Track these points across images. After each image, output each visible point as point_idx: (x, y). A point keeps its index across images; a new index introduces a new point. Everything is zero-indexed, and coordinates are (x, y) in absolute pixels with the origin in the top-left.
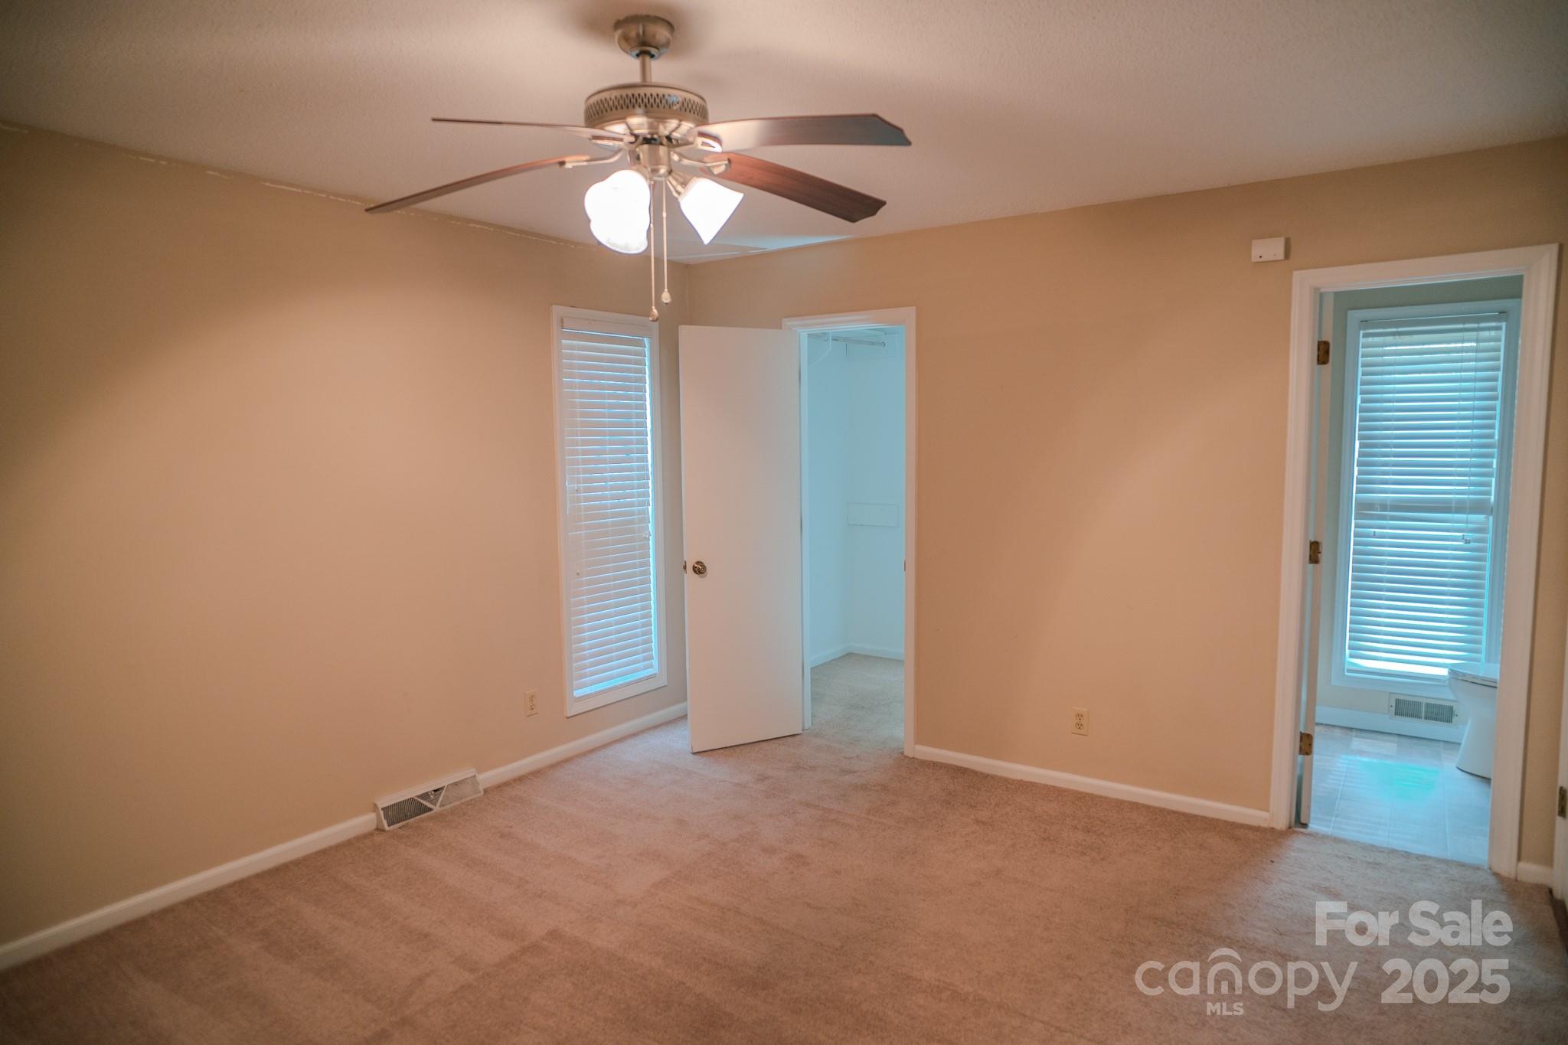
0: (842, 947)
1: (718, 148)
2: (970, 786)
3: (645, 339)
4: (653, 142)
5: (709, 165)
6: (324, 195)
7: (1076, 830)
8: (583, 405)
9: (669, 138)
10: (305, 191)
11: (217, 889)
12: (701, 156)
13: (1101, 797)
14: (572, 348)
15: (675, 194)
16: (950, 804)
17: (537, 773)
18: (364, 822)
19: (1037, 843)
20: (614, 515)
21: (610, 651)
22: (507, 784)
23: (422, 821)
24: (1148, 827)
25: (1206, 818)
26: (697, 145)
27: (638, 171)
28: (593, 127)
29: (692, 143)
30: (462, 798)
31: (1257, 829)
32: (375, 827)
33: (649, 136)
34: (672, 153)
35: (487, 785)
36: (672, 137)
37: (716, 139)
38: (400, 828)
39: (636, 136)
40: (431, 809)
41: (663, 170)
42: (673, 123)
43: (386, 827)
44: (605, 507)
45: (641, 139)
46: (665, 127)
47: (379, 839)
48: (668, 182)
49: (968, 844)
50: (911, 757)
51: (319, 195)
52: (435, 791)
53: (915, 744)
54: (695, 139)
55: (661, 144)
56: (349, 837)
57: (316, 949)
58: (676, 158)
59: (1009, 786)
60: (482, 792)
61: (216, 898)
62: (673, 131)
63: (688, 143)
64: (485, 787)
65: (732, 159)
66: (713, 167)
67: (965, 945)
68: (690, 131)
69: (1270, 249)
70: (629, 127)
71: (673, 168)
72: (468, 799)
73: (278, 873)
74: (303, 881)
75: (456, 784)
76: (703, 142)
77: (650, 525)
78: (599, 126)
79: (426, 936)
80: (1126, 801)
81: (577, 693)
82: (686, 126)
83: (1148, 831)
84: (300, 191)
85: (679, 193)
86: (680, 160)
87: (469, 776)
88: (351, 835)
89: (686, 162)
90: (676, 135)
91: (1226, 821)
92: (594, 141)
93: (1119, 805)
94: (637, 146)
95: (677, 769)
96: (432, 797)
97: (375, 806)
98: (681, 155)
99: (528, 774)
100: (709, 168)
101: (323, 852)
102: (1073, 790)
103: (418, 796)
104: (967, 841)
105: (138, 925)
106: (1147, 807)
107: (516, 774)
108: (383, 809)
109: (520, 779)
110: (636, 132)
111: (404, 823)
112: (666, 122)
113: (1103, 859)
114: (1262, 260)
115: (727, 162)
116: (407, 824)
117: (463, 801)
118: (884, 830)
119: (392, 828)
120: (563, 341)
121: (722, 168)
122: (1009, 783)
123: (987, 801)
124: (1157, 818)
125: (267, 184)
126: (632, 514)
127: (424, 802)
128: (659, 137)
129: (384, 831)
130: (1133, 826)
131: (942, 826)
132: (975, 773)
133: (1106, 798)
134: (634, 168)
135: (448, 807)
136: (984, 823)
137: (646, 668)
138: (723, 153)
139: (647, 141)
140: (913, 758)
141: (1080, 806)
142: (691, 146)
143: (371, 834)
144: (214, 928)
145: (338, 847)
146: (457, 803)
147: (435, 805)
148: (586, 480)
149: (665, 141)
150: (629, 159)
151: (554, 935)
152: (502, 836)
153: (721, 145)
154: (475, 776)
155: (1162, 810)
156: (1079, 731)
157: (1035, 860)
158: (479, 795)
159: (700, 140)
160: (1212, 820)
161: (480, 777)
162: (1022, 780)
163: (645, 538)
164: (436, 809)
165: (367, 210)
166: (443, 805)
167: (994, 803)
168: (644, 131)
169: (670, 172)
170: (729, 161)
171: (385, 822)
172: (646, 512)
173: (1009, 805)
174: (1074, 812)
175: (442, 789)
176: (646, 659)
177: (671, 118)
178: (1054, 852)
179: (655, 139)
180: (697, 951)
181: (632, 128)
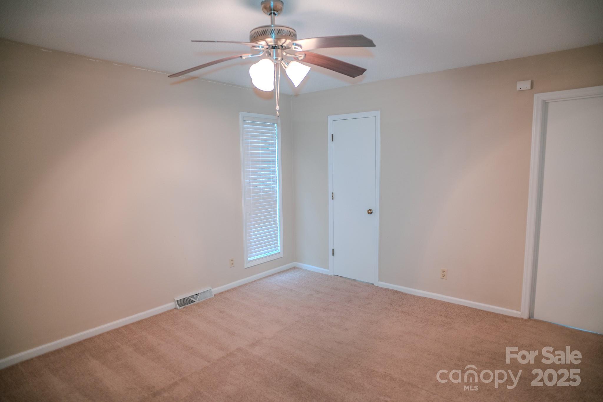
0: (348, 358)
1: (300, 50)
2: (400, 298)
3: (275, 124)
4: (276, 48)
5: (297, 56)
6: (155, 72)
7: (441, 316)
8: (251, 150)
9: (282, 46)
10: (148, 70)
11: (118, 328)
12: (294, 53)
13: (452, 304)
14: (247, 128)
15: (284, 68)
16: (392, 305)
17: (234, 289)
18: (170, 305)
19: (426, 321)
20: (263, 192)
21: (262, 243)
22: (222, 293)
23: (191, 305)
24: (471, 316)
25: (494, 313)
26: (293, 49)
27: (270, 59)
28: (253, 42)
29: (291, 48)
30: (206, 298)
31: (515, 318)
32: (174, 307)
33: (274, 46)
34: (283, 52)
35: (216, 293)
36: (283, 46)
37: (301, 46)
38: (183, 308)
39: (269, 46)
40: (194, 302)
41: (279, 59)
42: (283, 40)
43: (178, 308)
44: (260, 189)
45: (271, 46)
46: (280, 42)
47: (175, 312)
48: (281, 63)
49: (398, 320)
50: (377, 286)
51: (153, 71)
52: (196, 295)
53: (379, 281)
54: (291, 46)
55: (279, 49)
56: (164, 311)
57: (152, 351)
58: (284, 54)
59: (415, 298)
60: (214, 296)
61: (117, 331)
62: (283, 43)
63: (289, 48)
64: (215, 294)
65: (306, 54)
66: (299, 57)
67: (396, 359)
68: (290, 42)
69: (525, 85)
70: (266, 42)
71: (283, 58)
72: (208, 298)
73: (139, 323)
74: (148, 326)
75: (204, 292)
76: (295, 47)
77: (277, 196)
78: (255, 42)
79: (192, 348)
80: (462, 306)
81: (249, 259)
82: (288, 41)
83: (471, 317)
84: (146, 70)
85: (286, 67)
86: (286, 55)
87: (209, 289)
88: (165, 310)
89: (288, 55)
90: (284, 45)
91: (503, 315)
92: (253, 48)
93: (459, 307)
94: (269, 50)
95: (287, 288)
96: (195, 297)
97: (174, 300)
98: (287, 53)
99: (231, 289)
100: (297, 57)
101: (156, 316)
102: (441, 301)
103: (190, 297)
104: (398, 319)
105: (91, 339)
106: (470, 308)
107: (226, 289)
108: (177, 301)
109: (228, 291)
110: (269, 44)
111: (185, 306)
112: (280, 40)
113: (452, 328)
114: (521, 90)
115: (304, 55)
116: (186, 307)
117: (206, 299)
118: (365, 314)
119: (180, 308)
120: (244, 125)
121: (302, 58)
122: (415, 297)
123: (406, 304)
124: (474, 313)
125: (135, 68)
126: (270, 191)
127: (192, 299)
128: (278, 46)
129: (177, 309)
130: (465, 315)
131: (388, 313)
132: (402, 293)
133: (454, 304)
134: (269, 58)
135: (201, 301)
136: (405, 313)
137: (275, 250)
138: (302, 51)
139: (273, 47)
140: (378, 287)
141: (444, 307)
142: (290, 49)
143: (173, 310)
144: (117, 342)
145: (160, 314)
146: (205, 299)
147: (196, 300)
148: (253, 178)
149: (280, 47)
150: (266, 54)
151: (239, 349)
152: (221, 312)
153: (302, 48)
154: (211, 290)
155: (477, 309)
156: (443, 278)
157: (425, 327)
158: (212, 297)
159: (294, 47)
160: (497, 314)
161: (213, 290)
162: (420, 296)
163: (275, 201)
164: (197, 301)
165: (169, 76)
166: (199, 300)
167: (409, 305)
168: (272, 44)
169: (282, 59)
170: (305, 54)
171: (178, 306)
172: (275, 191)
173: (415, 306)
174: (441, 309)
175: (199, 294)
176: (275, 247)
177: (283, 38)
178: (432, 324)
179: (276, 47)
180: (292, 358)
181: (268, 42)
